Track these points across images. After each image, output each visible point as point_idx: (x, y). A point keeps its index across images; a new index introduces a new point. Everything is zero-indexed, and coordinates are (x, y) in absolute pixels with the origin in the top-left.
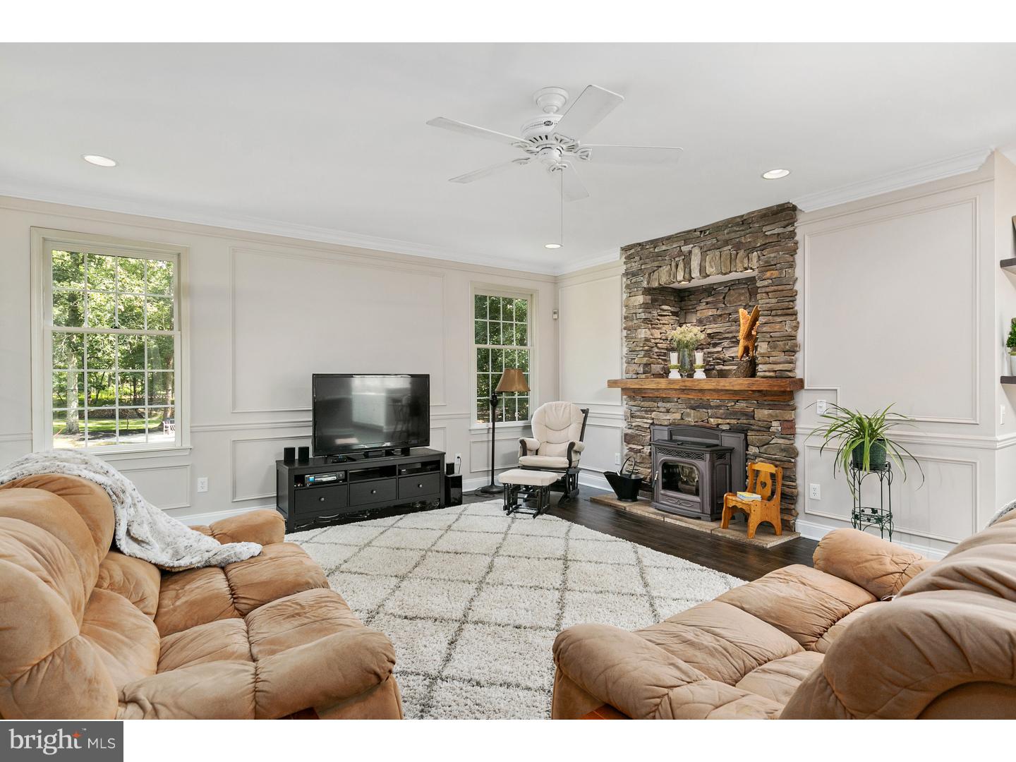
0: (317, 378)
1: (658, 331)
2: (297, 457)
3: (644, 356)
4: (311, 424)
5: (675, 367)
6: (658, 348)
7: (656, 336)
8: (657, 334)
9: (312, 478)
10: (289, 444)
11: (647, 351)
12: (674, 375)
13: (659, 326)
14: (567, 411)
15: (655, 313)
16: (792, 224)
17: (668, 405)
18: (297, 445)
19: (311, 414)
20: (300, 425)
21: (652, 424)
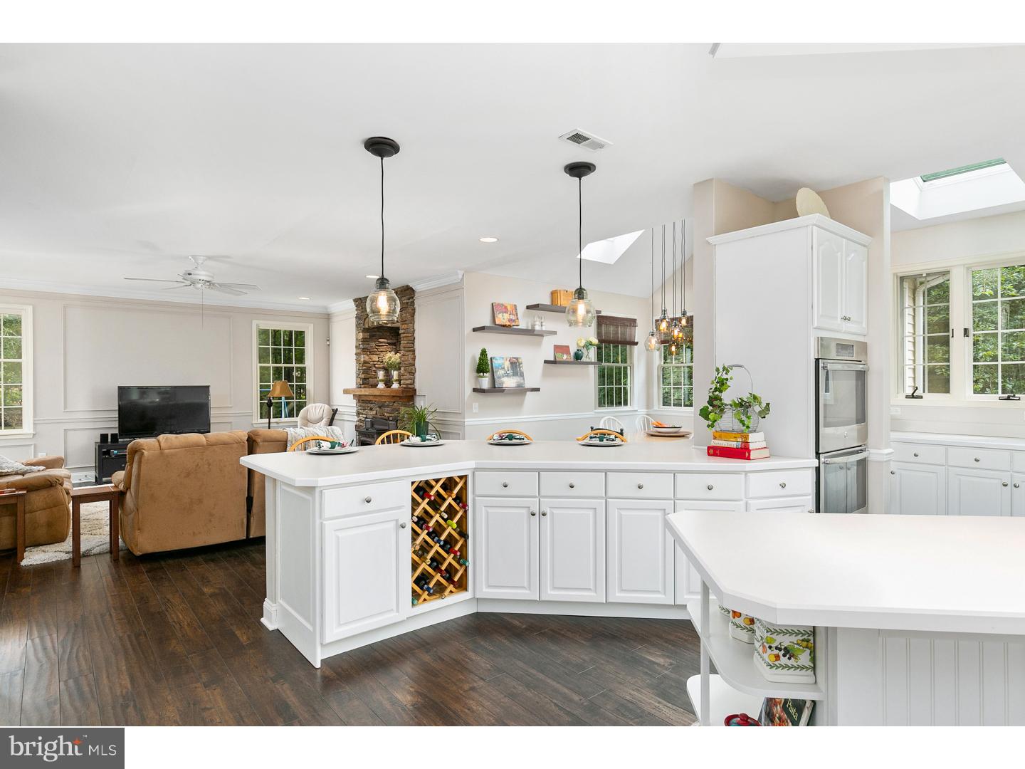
0: (120, 388)
1: (377, 356)
2: (109, 440)
3: (363, 373)
4: (117, 419)
5: (381, 381)
6: (376, 368)
7: (374, 359)
8: (375, 358)
9: (115, 452)
10: (104, 432)
11: (365, 370)
12: (381, 386)
13: (378, 353)
14: (322, 410)
15: (373, 345)
16: (412, 298)
17: (371, 405)
18: (110, 432)
19: (117, 412)
20: (111, 420)
21: (366, 418)
